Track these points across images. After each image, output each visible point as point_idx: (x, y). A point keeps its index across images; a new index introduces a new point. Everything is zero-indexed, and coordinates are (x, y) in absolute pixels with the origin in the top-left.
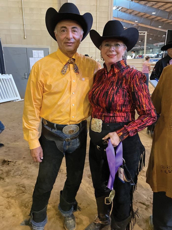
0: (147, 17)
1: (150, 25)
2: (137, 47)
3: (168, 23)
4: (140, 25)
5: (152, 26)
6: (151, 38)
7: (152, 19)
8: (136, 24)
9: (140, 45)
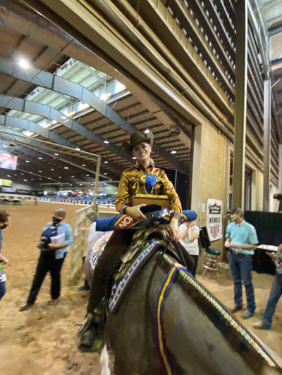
2: (56, 184)
5: (75, 163)
8: (56, 157)
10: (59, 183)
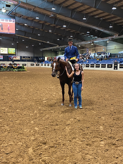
0: (67, 7)
1: (71, 17)
2: (55, 47)
3: (93, 16)
4: (58, 16)
5: (74, 19)
6: (72, 36)
7: (74, 9)
8: (53, 14)
9: (58, 45)
10: (58, 47)
